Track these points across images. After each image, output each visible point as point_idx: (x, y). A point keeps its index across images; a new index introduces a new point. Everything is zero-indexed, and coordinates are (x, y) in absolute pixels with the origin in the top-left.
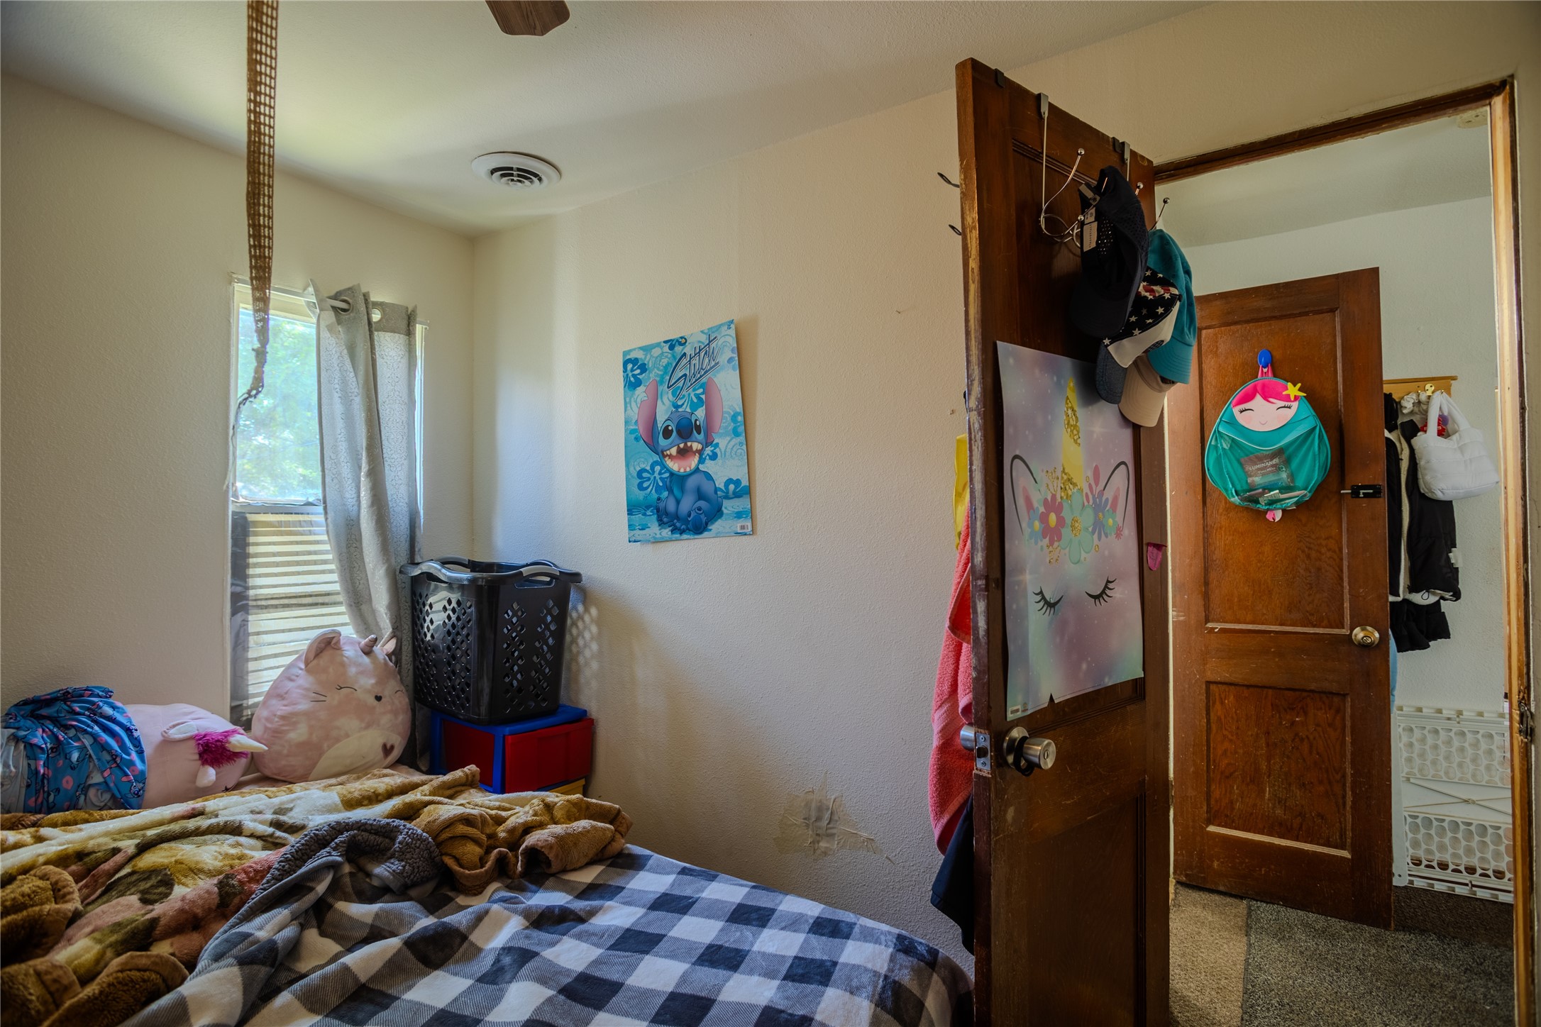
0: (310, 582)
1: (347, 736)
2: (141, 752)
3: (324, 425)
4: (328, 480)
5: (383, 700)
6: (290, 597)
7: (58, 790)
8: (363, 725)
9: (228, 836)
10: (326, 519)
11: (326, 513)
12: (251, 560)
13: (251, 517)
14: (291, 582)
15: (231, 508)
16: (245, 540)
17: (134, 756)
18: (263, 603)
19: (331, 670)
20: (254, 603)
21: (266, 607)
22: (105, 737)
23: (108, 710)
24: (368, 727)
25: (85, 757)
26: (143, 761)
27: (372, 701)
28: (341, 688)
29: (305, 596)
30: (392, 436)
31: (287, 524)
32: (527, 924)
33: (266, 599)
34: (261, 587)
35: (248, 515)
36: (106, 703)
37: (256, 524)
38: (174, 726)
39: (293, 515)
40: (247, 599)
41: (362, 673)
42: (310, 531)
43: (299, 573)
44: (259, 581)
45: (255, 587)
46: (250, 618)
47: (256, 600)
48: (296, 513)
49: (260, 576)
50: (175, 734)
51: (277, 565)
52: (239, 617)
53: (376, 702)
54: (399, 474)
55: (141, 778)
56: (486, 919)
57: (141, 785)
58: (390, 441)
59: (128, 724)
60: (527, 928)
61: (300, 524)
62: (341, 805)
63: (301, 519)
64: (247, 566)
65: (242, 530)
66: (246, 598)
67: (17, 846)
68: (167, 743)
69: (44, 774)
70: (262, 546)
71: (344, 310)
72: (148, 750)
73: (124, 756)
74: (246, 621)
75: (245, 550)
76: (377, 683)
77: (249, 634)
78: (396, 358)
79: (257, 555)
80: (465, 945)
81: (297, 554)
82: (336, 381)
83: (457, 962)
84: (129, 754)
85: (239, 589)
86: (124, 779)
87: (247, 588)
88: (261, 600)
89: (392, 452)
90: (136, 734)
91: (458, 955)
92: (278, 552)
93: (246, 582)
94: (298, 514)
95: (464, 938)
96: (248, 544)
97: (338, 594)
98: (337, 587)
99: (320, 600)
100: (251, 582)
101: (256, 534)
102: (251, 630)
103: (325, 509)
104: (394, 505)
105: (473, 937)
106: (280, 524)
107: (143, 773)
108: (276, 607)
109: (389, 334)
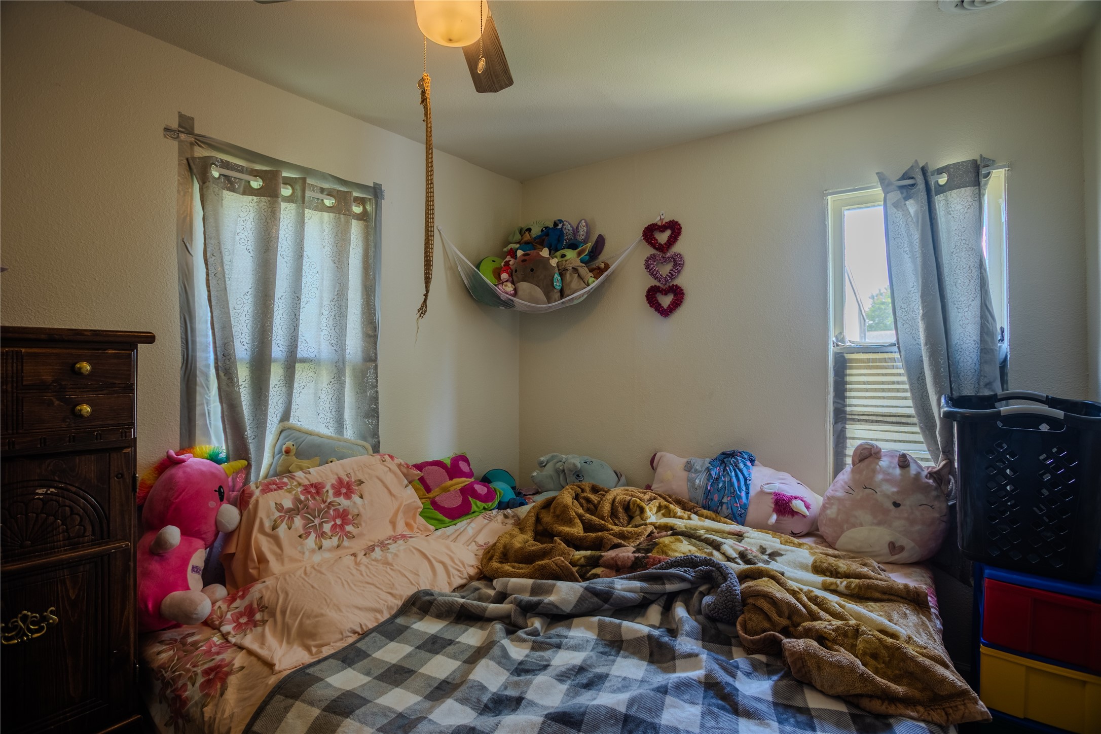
0: (894, 405)
1: (861, 525)
2: (747, 493)
3: (894, 282)
4: (899, 325)
5: (901, 507)
6: (877, 415)
7: (712, 500)
8: (875, 521)
9: (710, 547)
10: (901, 356)
11: (900, 352)
12: (848, 386)
13: (848, 356)
14: (878, 404)
15: (832, 349)
16: (843, 372)
17: (743, 494)
18: (856, 417)
19: (864, 473)
20: (850, 417)
21: (859, 420)
22: (734, 479)
23: (741, 466)
24: (879, 524)
25: (724, 487)
26: (747, 498)
27: (888, 505)
28: (866, 488)
29: (890, 416)
30: (959, 281)
31: (874, 360)
32: (703, 680)
33: (858, 415)
34: (855, 406)
35: (845, 355)
36: (742, 461)
37: (851, 360)
38: (768, 484)
39: (880, 354)
40: (846, 414)
41: (887, 481)
42: (893, 365)
43: (884, 398)
44: (854, 401)
45: (850, 406)
46: (847, 426)
47: (851, 415)
48: (881, 353)
49: (854, 397)
50: (767, 489)
51: (867, 390)
52: (840, 426)
53: (893, 507)
54: (966, 314)
55: (745, 507)
56: (693, 659)
57: (743, 511)
58: (958, 285)
59: (747, 476)
60: (700, 682)
61: (885, 360)
62: (810, 567)
63: (887, 357)
64: (845, 390)
65: (842, 366)
66: (845, 412)
67: (680, 518)
68: (762, 493)
69: (710, 490)
70: (857, 376)
71: (913, 185)
72: (752, 493)
73: (738, 492)
74: (844, 428)
75: (844, 379)
76: (898, 492)
77: (846, 438)
78: (962, 210)
79: (851, 383)
80: (671, 663)
81: (883, 383)
82: (906, 245)
83: (660, 668)
84: (740, 492)
85: (839, 406)
86: (735, 504)
87: (845, 406)
88: (855, 415)
89: (960, 295)
90: (748, 482)
91: (665, 665)
92: (867, 382)
93: (844, 401)
94: (884, 352)
95: (674, 658)
96: (846, 375)
97: (914, 417)
98: (912, 411)
99: (903, 420)
100: (848, 401)
101: (851, 368)
102: (848, 435)
103: (899, 348)
104: (962, 343)
105: (678, 662)
106: (869, 360)
107: (745, 504)
108: (866, 421)
109: (955, 191)
